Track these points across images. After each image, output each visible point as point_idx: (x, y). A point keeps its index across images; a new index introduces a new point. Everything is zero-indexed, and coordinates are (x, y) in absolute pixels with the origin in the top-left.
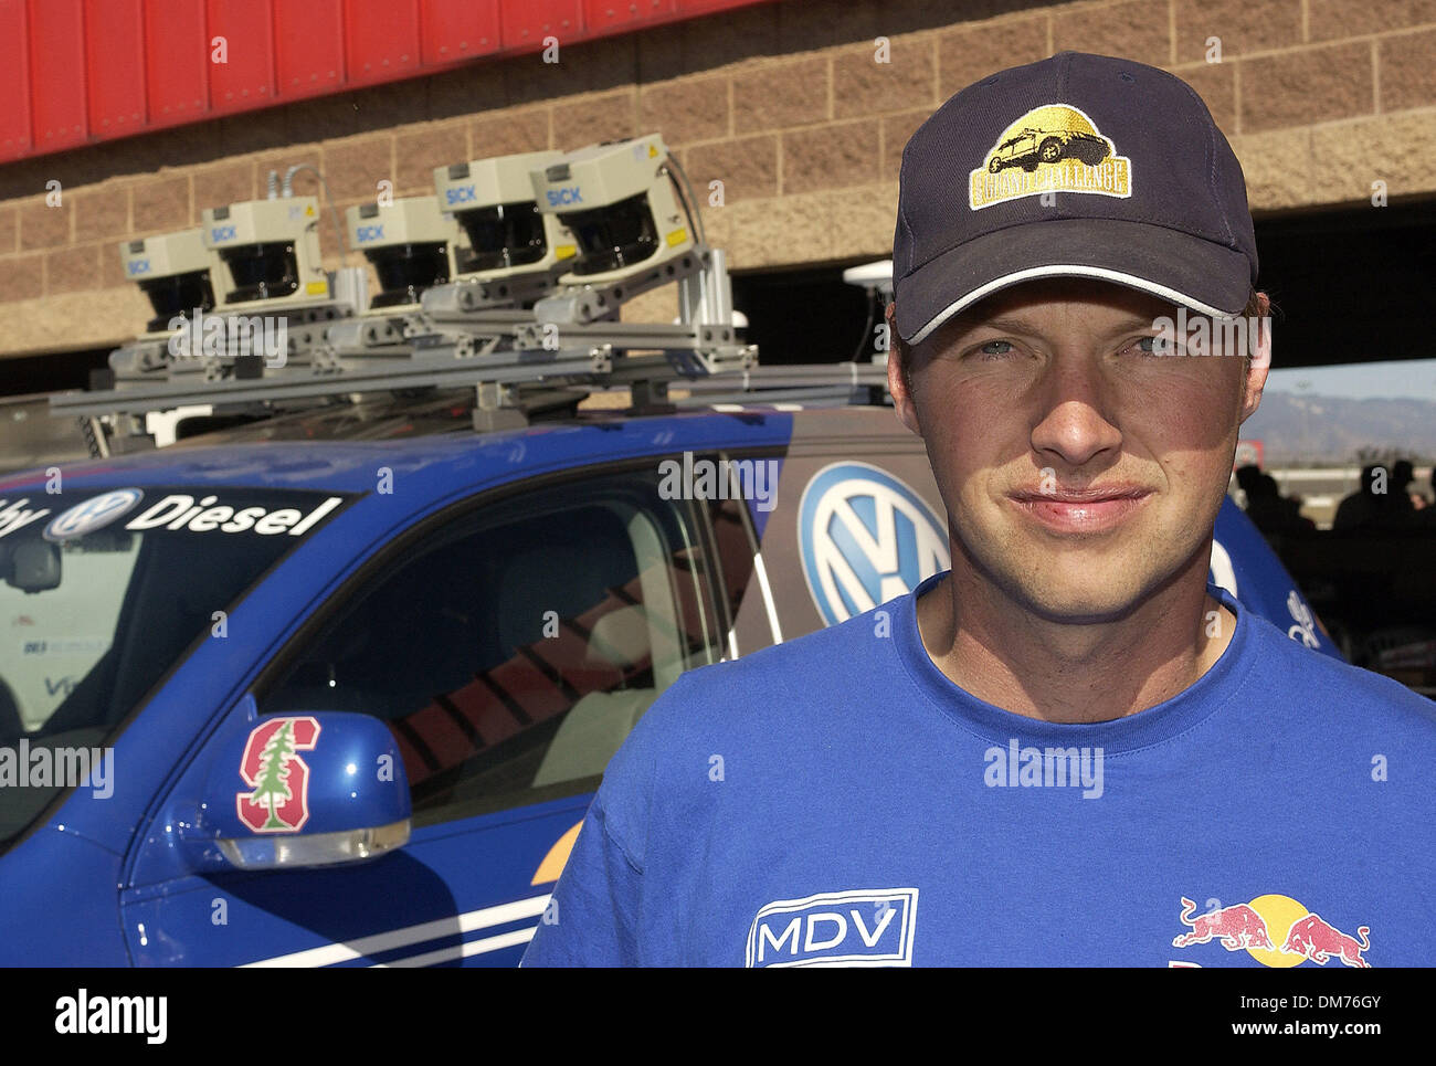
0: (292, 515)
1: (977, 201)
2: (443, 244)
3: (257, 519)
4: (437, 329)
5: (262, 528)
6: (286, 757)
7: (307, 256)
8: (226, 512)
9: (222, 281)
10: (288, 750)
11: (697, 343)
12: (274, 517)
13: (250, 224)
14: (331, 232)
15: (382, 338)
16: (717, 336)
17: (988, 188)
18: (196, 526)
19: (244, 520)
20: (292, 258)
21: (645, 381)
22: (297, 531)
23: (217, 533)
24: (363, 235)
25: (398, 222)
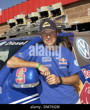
0: (23, 43)
1: (43, 27)
2: (38, 17)
3: (19, 43)
4: (38, 24)
5: (19, 44)
6: (22, 73)
8: (15, 43)
9: (16, 23)
10: (22, 72)
11: (65, 25)
12: (21, 43)
13: (19, 17)
14: (27, 18)
15: (32, 26)
16: (67, 24)
17: (43, 26)
18: (12, 44)
19: (17, 44)
20: (23, 20)
21: (59, 30)
22: (23, 44)
23: (14, 45)
24: (30, 16)
25: (33, 15)
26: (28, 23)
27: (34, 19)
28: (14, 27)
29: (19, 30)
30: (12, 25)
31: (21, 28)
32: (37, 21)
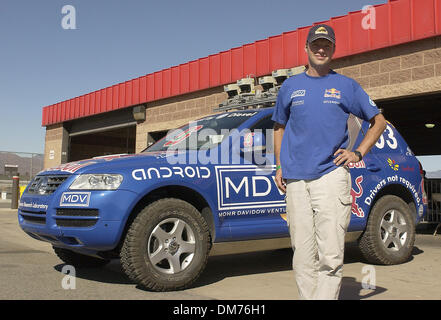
2: (273, 83)
4: (272, 93)
7: (252, 87)
9: (239, 91)
13: (244, 82)
14: (256, 83)
15: (263, 96)
20: (250, 87)
24: (261, 82)
25: (266, 80)
26: (257, 92)
27: (267, 86)
28: (236, 97)
29: (244, 101)
30: (232, 94)
31: (247, 98)
32: (271, 89)
